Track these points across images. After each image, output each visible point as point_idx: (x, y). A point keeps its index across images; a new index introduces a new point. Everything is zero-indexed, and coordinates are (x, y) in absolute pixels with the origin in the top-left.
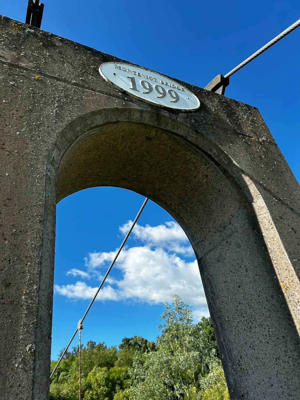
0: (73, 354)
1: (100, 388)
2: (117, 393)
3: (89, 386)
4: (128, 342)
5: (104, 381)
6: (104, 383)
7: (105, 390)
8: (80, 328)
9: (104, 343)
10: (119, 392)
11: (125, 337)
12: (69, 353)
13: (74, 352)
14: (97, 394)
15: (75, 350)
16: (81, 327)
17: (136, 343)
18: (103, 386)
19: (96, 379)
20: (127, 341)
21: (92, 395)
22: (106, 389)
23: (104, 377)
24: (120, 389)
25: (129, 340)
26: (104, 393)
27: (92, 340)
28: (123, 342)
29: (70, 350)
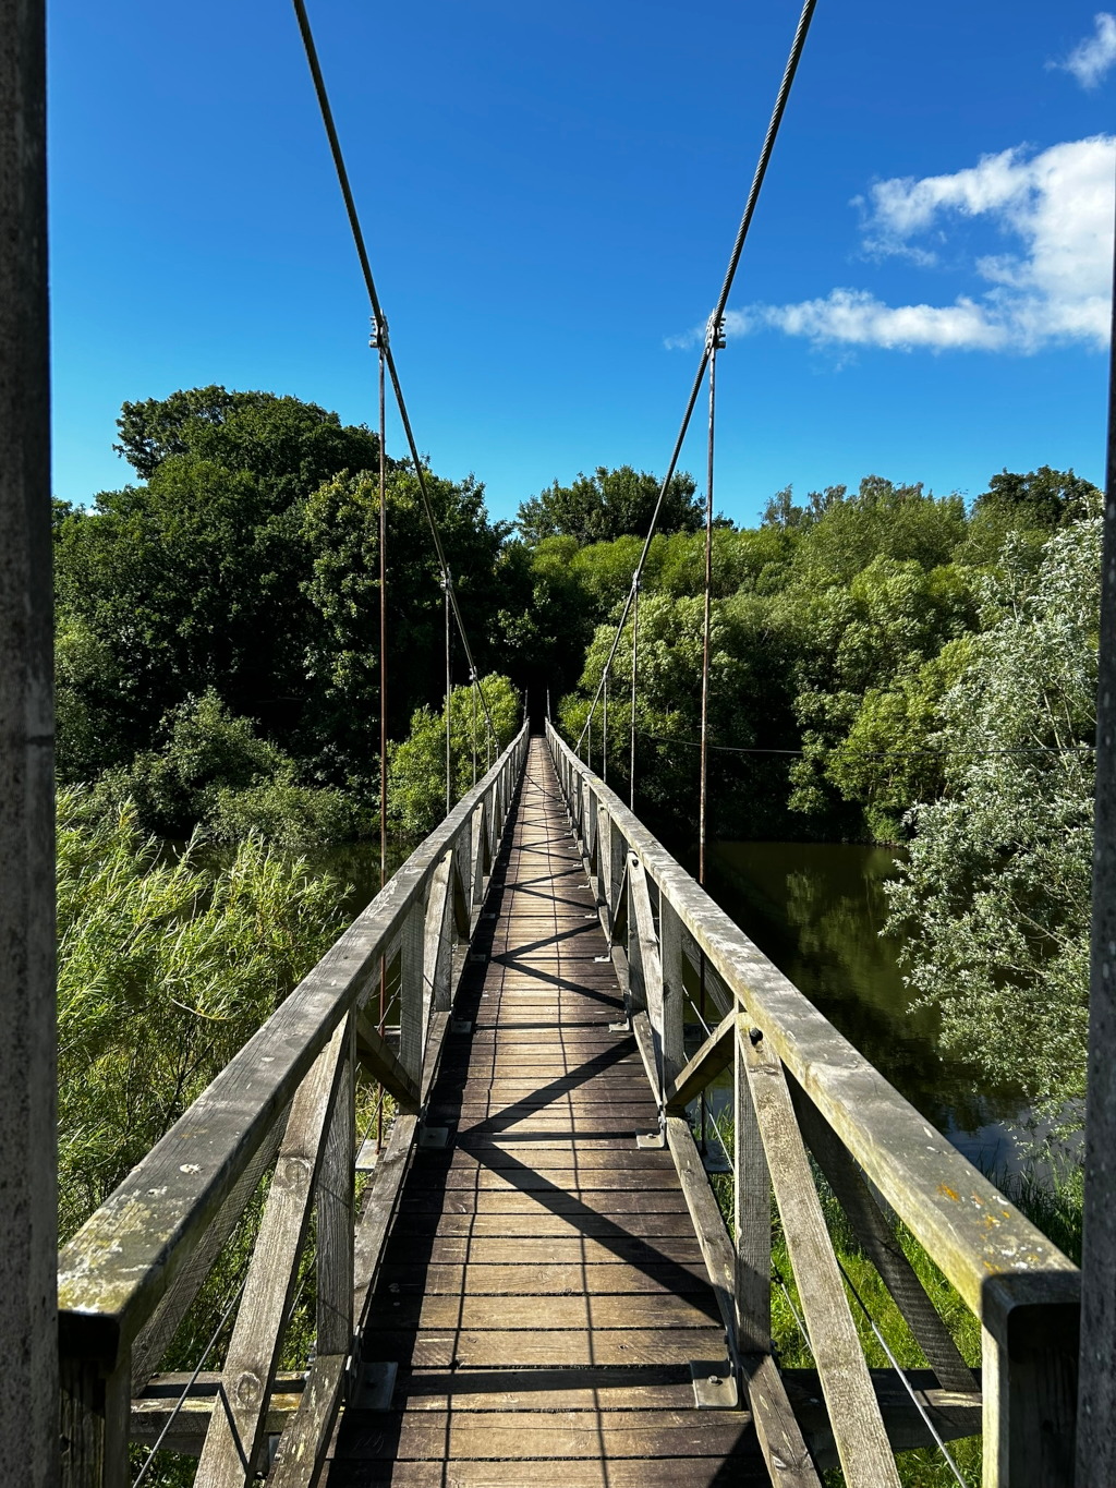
0: (810, 514)
1: (896, 619)
2: (952, 638)
3: (860, 611)
4: (1015, 490)
5: (911, 601)
6: (909, 608)
7: (912, 628)
8: (711, 341)
9: (921, 486)
10: (960, 637)
11: (1005, 471)
12: (797, 511)
13: (814, 510)
14: (882, 635)
15: (816, 503)
16: (716, 338)
17: (1043, 495)
18: (908, 615)
19: (885, 593)
20: (1009, 486)
21: (869, 635)
22: (915, 625)
23: (910, 590)
24: (967, 628)
25: (1021, 481)
26: (908, 634)
27: (878, 476)
28: (993, 487)
29: (801, 501)
